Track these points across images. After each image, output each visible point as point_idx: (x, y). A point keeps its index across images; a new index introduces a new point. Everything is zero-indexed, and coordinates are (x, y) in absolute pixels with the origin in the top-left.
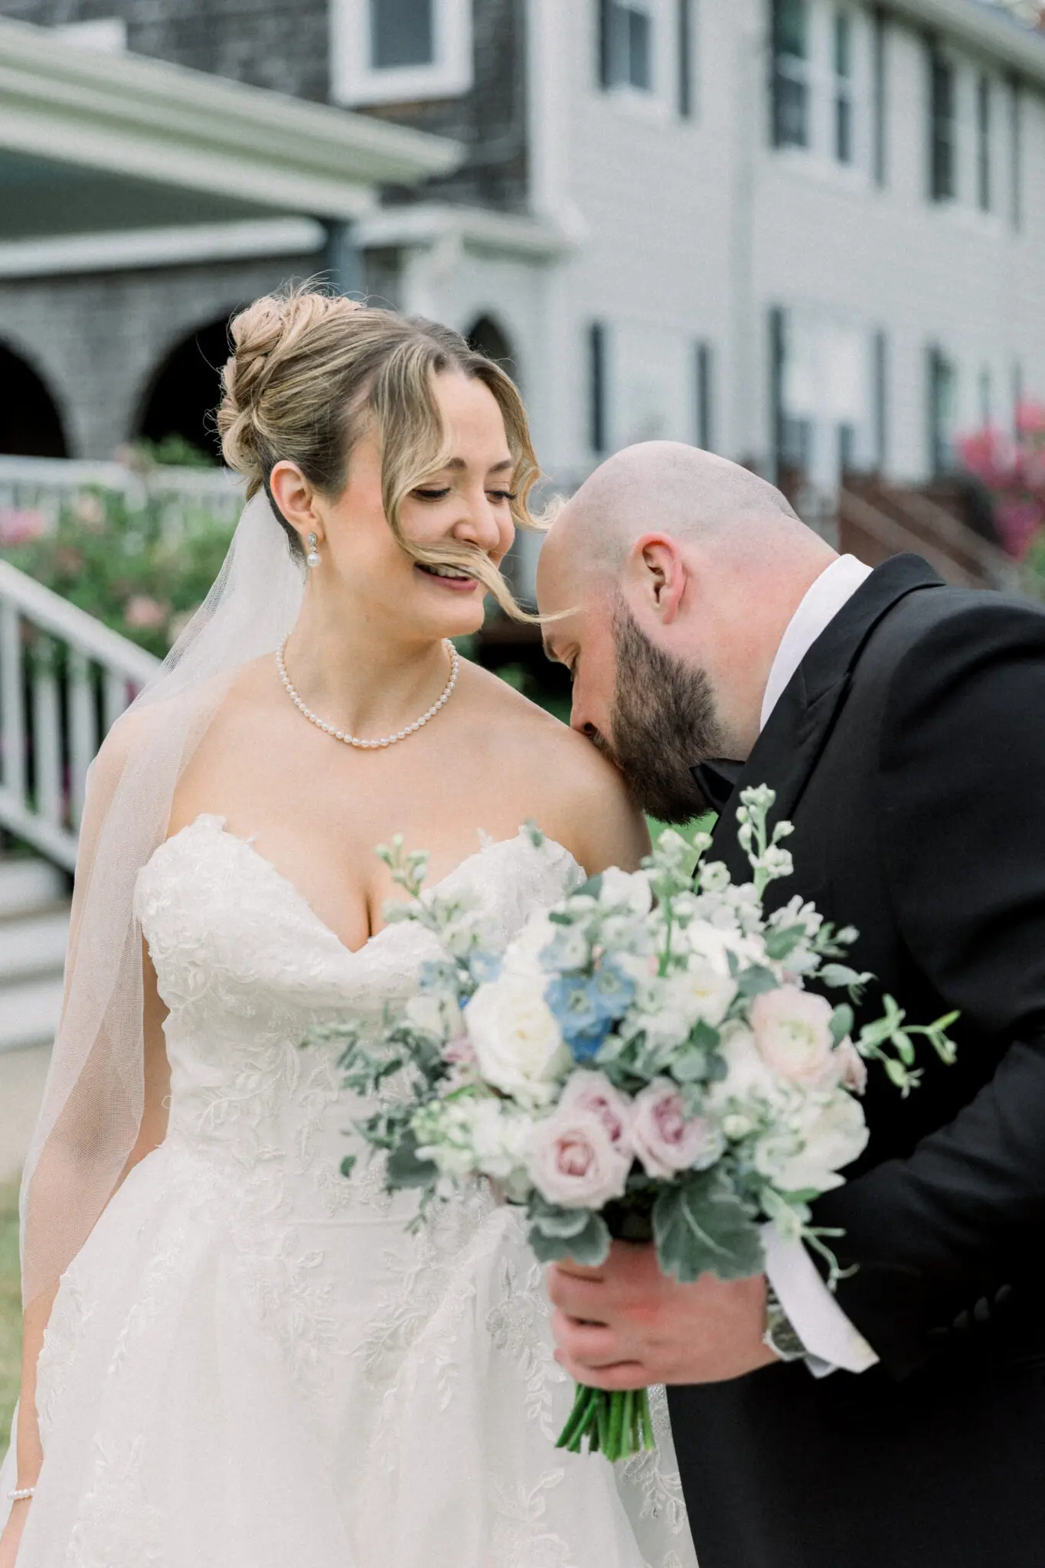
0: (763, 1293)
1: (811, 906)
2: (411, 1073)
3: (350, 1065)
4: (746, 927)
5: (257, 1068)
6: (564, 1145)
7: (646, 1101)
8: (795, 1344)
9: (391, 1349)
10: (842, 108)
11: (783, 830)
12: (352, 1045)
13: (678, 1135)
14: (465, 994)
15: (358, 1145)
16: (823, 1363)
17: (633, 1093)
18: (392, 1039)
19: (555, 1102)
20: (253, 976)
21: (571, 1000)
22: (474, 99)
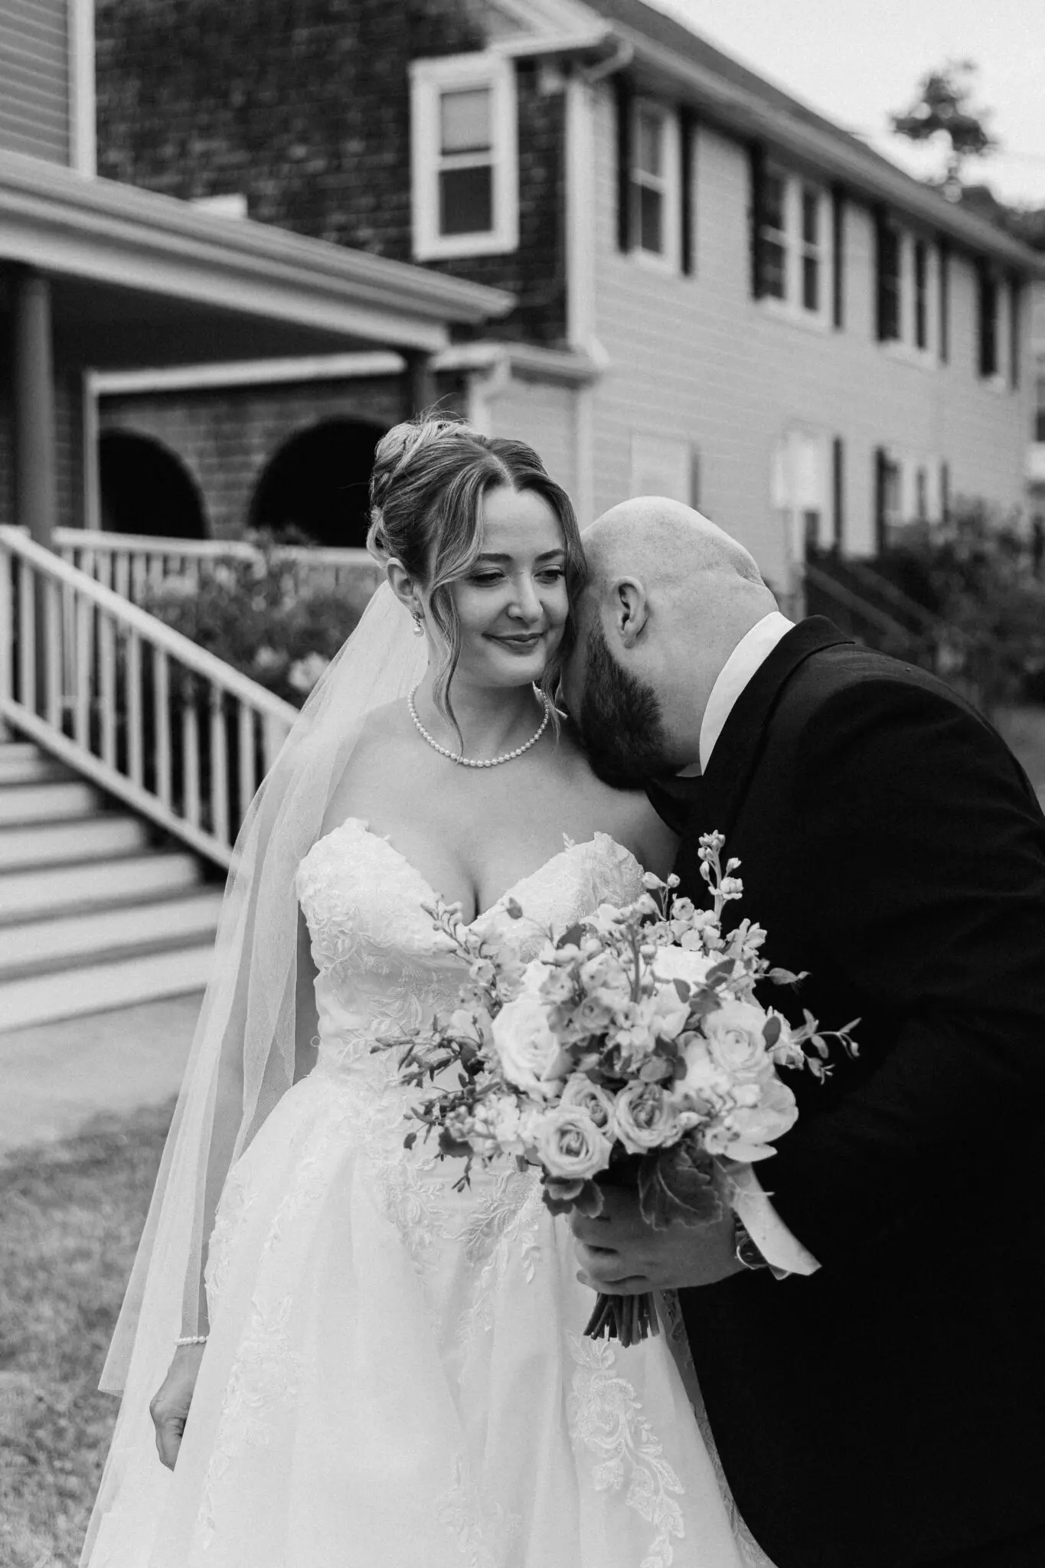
0: (732, 1221)
1: (757, 925)
2: (457, 1068)
3: (410, 1065)
4: (709, 945)
5: (388, 1015)
6: (563, 1133)
7: (624, 1098)
8: (758, 1257)
9: (487, 1235)
10: (810, 265)
11: (733, 864)
12: (411, 1050)
13: (649, 1123)
14: (495, 1006)
15: (418, 1127)
16: (782, 1272)
17: (615, 1091)
18: (441, 1045)
19: (558, 1096)
20: (389, 942)
21: (566, 1022)
22: (518, 256)
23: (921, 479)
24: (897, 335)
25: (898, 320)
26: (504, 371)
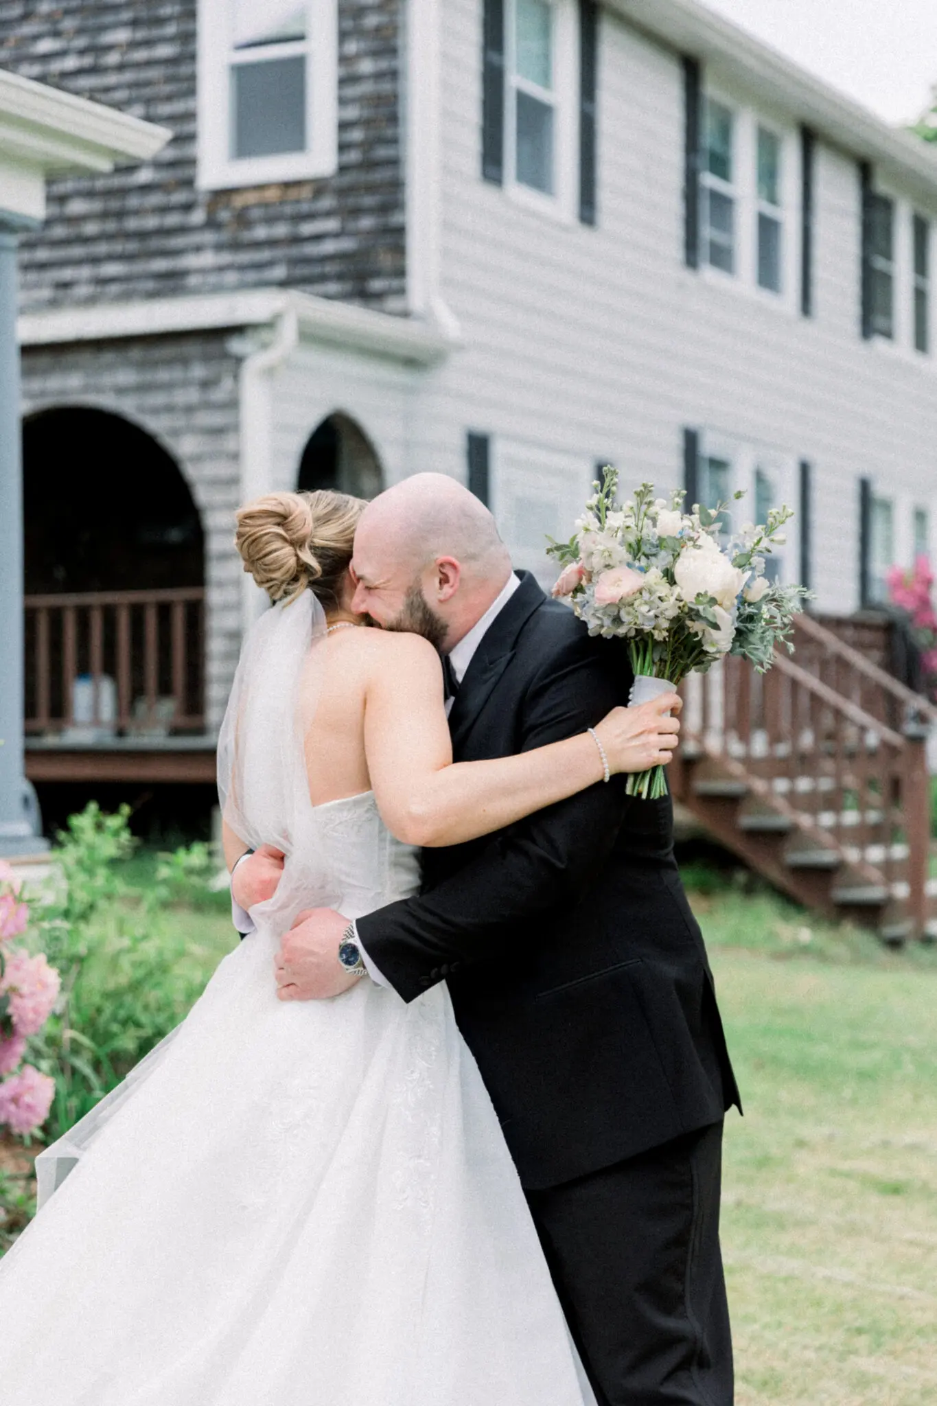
22: (335, 183)
24: (888, 334)
25: (888, 312)
26: (288, 332)
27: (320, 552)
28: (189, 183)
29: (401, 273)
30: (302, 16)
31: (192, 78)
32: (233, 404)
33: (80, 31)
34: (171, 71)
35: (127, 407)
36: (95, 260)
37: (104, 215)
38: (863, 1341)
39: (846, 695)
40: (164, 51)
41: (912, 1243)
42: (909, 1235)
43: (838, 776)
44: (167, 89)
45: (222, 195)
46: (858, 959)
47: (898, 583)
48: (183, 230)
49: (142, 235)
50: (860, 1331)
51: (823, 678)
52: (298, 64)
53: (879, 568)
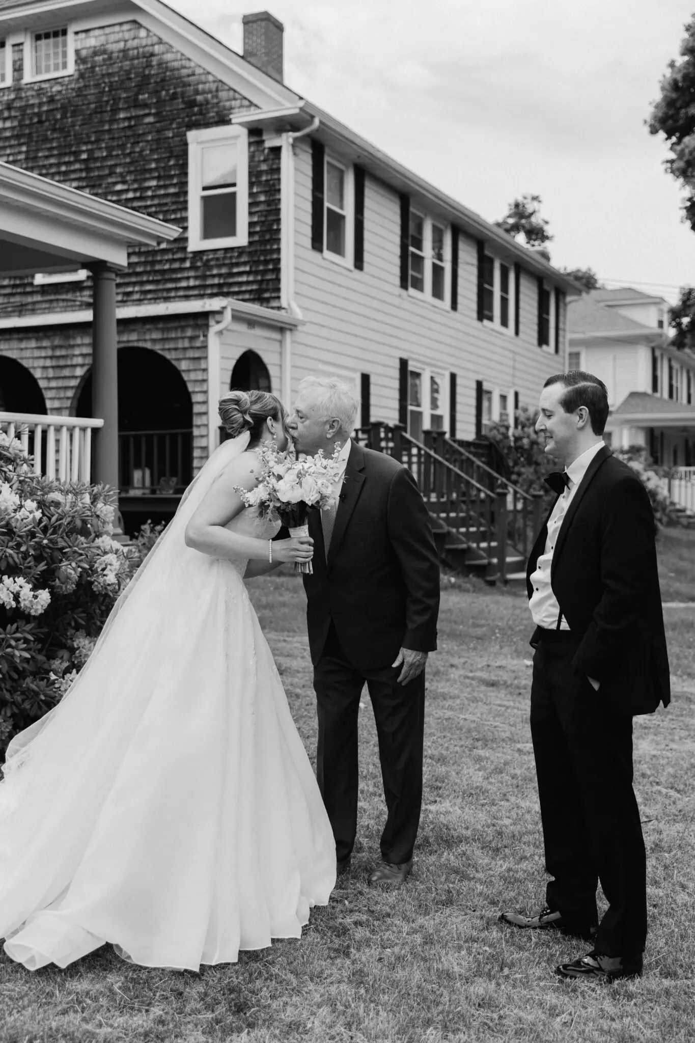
22: (248, 250)
23: (504, 398)
24: (491, 319)
25: (491, 309)
26: (228, 315)
27: (253, 416)
28: (184, 249)
29: (278, 290)
30: (234, 172)
31: (186, 202)
32: (205, 347)
33: (135, 181)
34: (174, 199)
35: (157, 348)
36: (142, 283)
37: (145, 263)
38: (479, 744)
39: (472, 478)
40: (172, 190)
41: (500, 705)
42: (499, 702)
43: (467, 512)
44: (174, 207)
45: (199, 254)
46: (477, 590)
47: (495, 427)
48: (182, 270)
49: (163, 272)
50: (478, 740)
51: (461, 469)
52: (233, 195)
53: (485, 421)
